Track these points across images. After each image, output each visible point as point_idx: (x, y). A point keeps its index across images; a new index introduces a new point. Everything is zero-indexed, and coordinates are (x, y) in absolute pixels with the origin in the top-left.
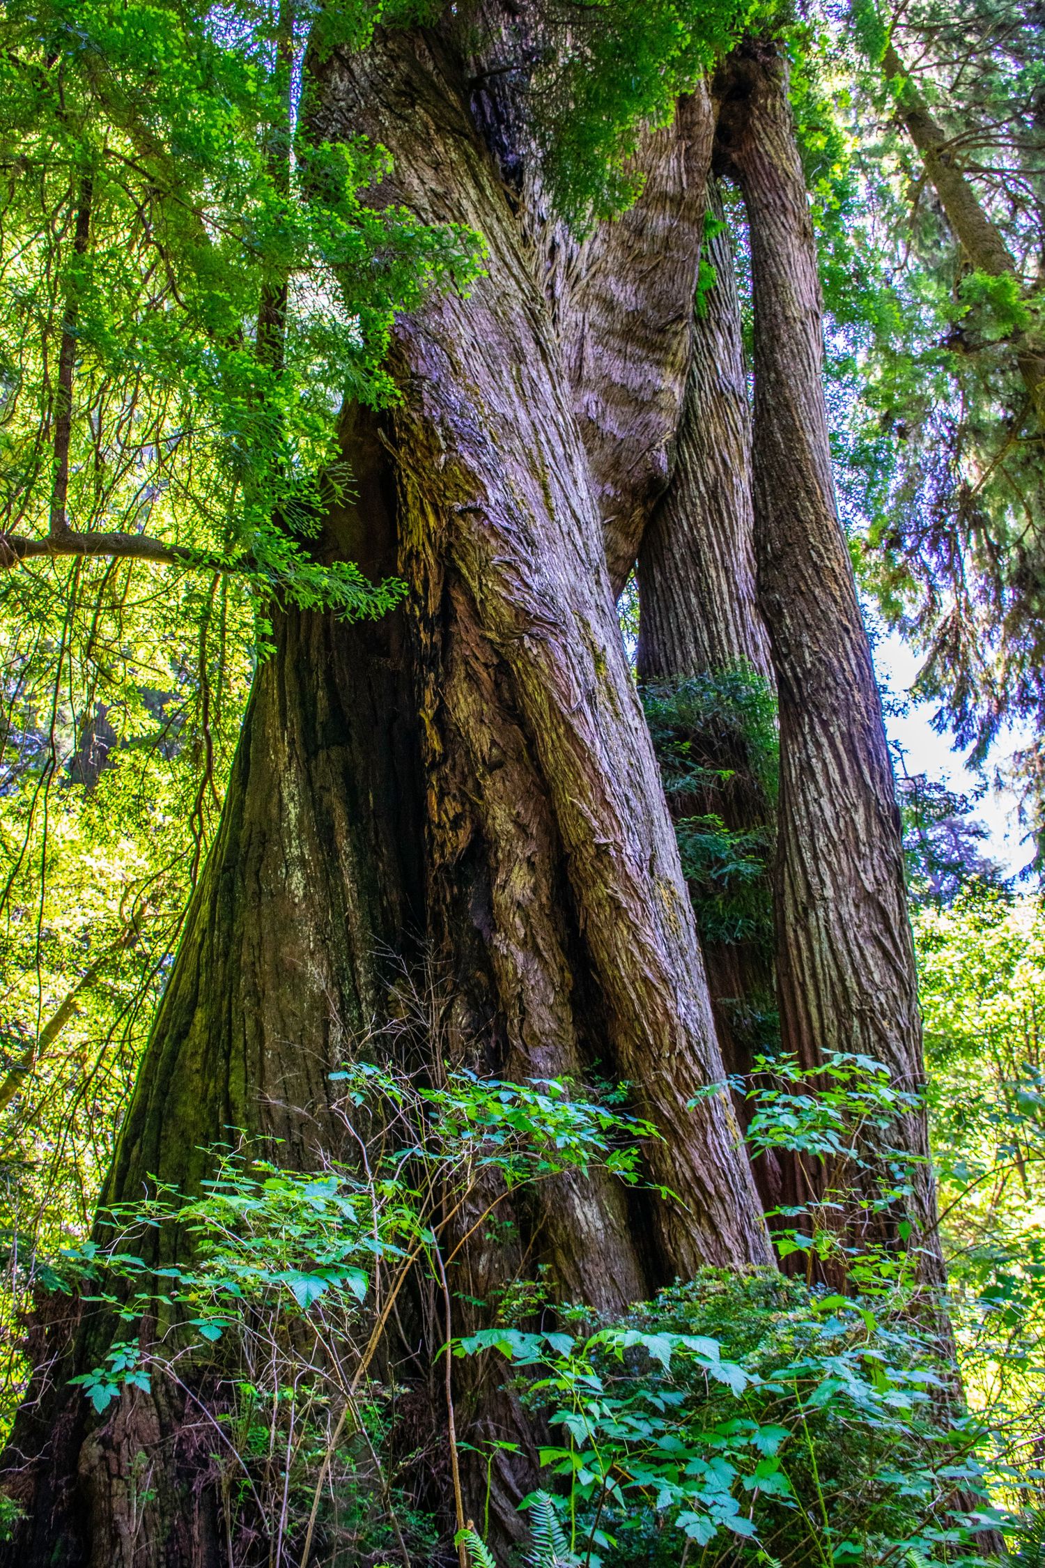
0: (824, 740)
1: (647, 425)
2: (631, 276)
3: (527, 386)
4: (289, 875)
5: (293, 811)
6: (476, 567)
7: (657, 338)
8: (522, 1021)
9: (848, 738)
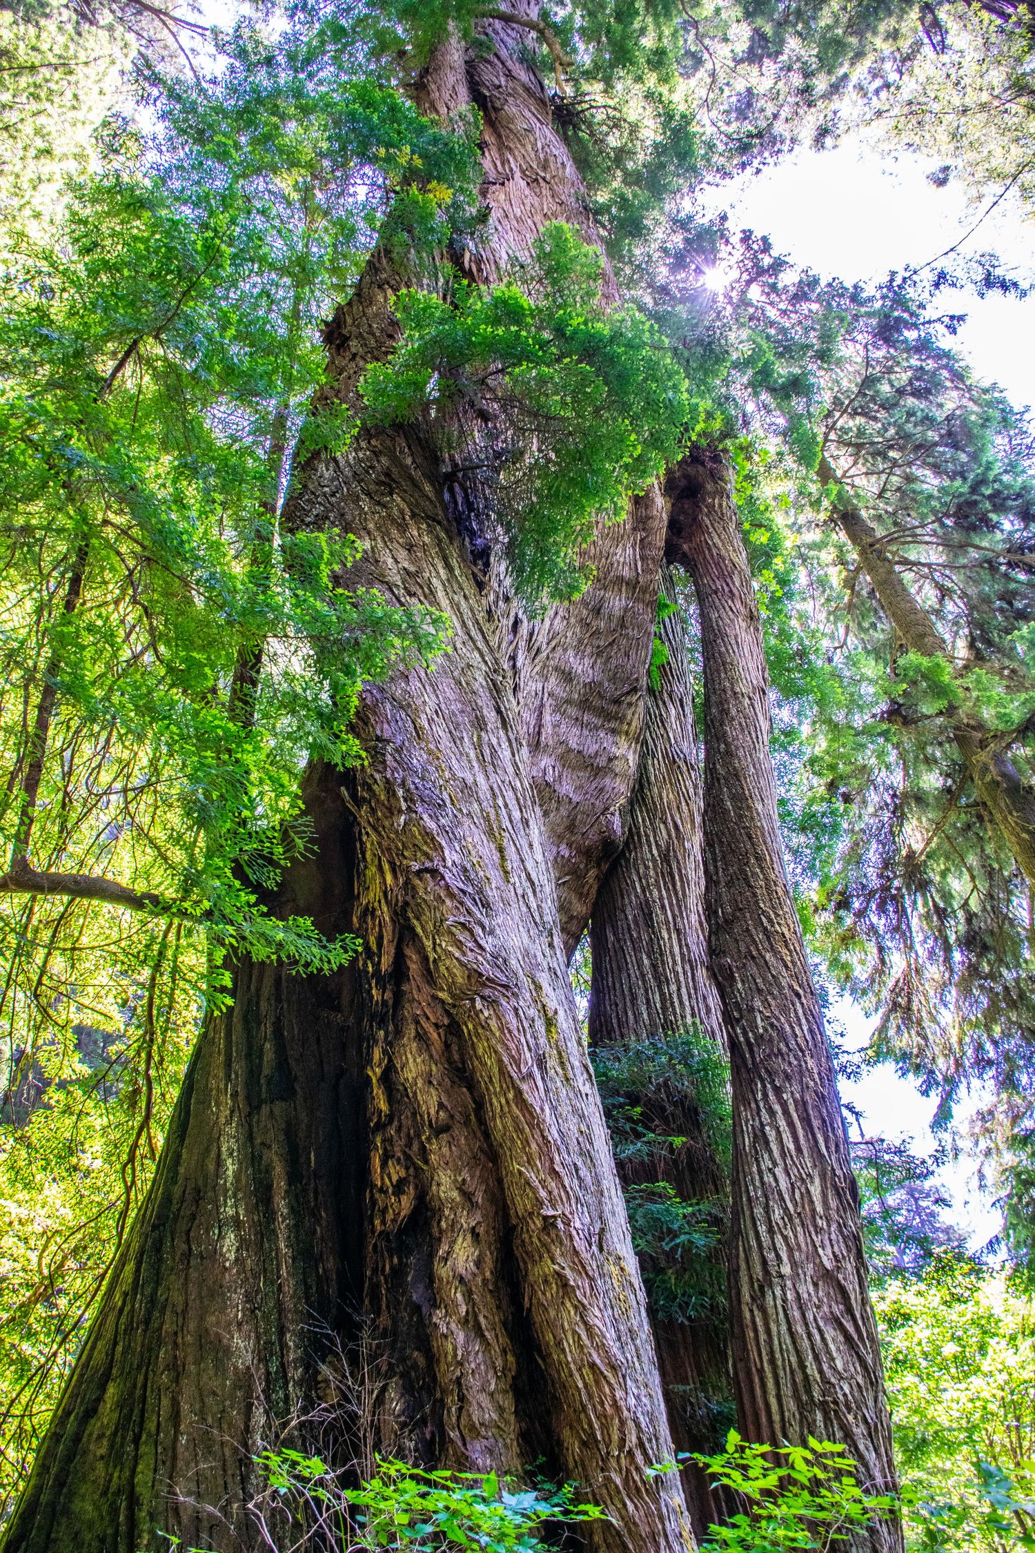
0: (777, 1108)
1: (602, 790)
2: (588, 650)
3: (487, 752)
4: (221, 1237)
5: (231, 1167)
6: (430, 927)
7: (613, 708)
8: (460, 1409)
9: (802, 1105)
